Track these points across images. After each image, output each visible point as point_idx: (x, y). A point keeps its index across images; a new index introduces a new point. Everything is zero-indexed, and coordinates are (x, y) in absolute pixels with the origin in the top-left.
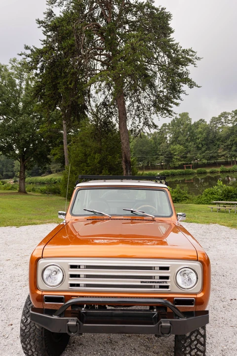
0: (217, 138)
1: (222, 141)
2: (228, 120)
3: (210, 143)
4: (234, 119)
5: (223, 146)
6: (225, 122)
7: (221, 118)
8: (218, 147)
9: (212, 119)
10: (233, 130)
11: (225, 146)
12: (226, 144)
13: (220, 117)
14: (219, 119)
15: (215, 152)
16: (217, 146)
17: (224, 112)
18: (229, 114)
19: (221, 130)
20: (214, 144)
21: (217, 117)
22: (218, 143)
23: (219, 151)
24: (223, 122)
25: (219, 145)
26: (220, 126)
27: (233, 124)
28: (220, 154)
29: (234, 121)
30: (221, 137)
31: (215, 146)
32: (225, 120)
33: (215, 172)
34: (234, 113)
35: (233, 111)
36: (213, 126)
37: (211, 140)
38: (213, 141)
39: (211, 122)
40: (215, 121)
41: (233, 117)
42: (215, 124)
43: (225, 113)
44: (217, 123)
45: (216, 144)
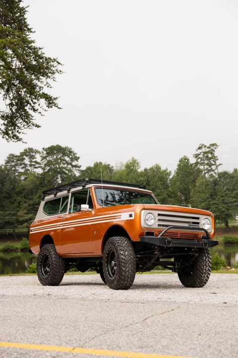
0: (17, 190)
1: (25, 197)
2: (36, 162)
3: (6, 197)
4: (45, 162)
5: (27, 205)
6: (31, 165)
7: (25, 157)
8: (19, 206)
9: (8, 158)
10: (44, 179)
11: (29, 205)
12: (31, 202)
13: (22, 154)
14: (20, 158)
15: (14, 215)
16: (16, 204)
17: (29, 149)
18: (37, 152)
19: (23, 178)
20: (12, 200)
21: (19, 154)
22: (19, 198)
23: (20, 213)
24: (26, 165)
25: (19, 203)
26: (22, 171)
27: (44, 169)
28: (21, 219)
29: (46, 165)
30: (24, 189)
31: (13, 203)
32: (31, 162)
33: (12, 251)
34: (45, 152)
35: (43, 149)
36: (11, 169)
37: (7, 193)
38: (10, 195)
39: (7, 162)
40: (13, 162)
41: (44, 158)
42: (14, 166)
43: (31, 150)
44: (17, 165)
45: (15, 200)
